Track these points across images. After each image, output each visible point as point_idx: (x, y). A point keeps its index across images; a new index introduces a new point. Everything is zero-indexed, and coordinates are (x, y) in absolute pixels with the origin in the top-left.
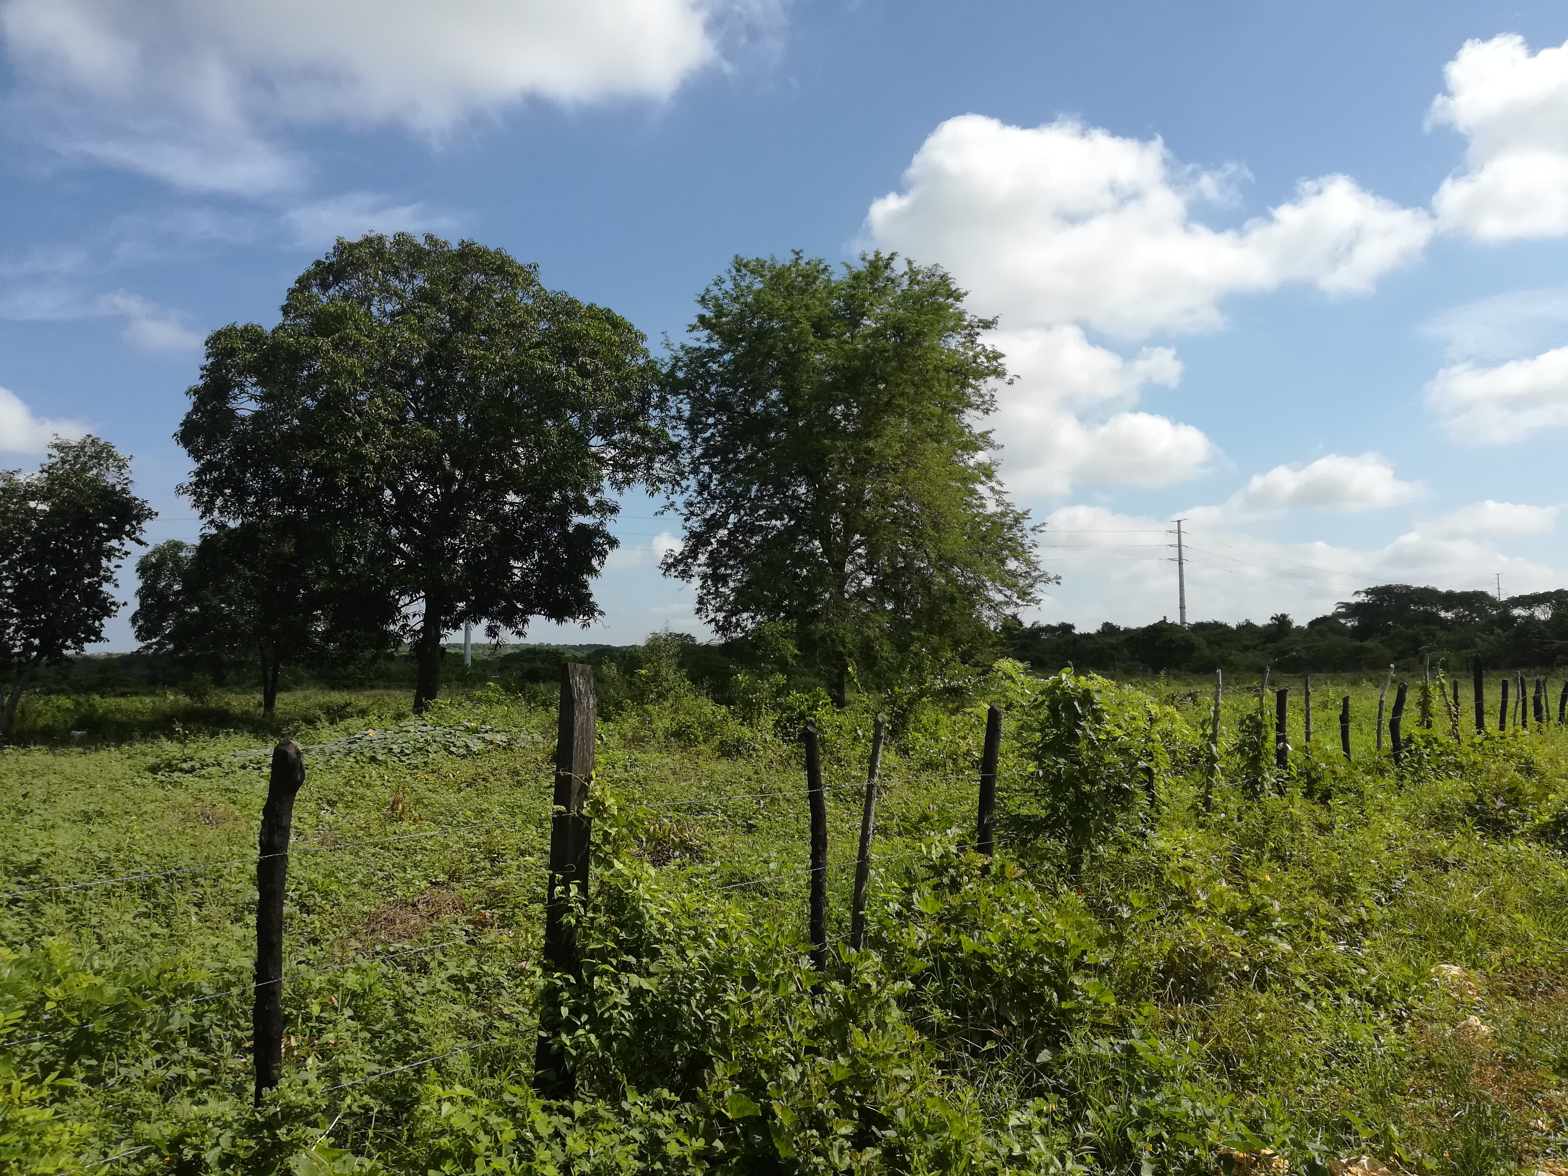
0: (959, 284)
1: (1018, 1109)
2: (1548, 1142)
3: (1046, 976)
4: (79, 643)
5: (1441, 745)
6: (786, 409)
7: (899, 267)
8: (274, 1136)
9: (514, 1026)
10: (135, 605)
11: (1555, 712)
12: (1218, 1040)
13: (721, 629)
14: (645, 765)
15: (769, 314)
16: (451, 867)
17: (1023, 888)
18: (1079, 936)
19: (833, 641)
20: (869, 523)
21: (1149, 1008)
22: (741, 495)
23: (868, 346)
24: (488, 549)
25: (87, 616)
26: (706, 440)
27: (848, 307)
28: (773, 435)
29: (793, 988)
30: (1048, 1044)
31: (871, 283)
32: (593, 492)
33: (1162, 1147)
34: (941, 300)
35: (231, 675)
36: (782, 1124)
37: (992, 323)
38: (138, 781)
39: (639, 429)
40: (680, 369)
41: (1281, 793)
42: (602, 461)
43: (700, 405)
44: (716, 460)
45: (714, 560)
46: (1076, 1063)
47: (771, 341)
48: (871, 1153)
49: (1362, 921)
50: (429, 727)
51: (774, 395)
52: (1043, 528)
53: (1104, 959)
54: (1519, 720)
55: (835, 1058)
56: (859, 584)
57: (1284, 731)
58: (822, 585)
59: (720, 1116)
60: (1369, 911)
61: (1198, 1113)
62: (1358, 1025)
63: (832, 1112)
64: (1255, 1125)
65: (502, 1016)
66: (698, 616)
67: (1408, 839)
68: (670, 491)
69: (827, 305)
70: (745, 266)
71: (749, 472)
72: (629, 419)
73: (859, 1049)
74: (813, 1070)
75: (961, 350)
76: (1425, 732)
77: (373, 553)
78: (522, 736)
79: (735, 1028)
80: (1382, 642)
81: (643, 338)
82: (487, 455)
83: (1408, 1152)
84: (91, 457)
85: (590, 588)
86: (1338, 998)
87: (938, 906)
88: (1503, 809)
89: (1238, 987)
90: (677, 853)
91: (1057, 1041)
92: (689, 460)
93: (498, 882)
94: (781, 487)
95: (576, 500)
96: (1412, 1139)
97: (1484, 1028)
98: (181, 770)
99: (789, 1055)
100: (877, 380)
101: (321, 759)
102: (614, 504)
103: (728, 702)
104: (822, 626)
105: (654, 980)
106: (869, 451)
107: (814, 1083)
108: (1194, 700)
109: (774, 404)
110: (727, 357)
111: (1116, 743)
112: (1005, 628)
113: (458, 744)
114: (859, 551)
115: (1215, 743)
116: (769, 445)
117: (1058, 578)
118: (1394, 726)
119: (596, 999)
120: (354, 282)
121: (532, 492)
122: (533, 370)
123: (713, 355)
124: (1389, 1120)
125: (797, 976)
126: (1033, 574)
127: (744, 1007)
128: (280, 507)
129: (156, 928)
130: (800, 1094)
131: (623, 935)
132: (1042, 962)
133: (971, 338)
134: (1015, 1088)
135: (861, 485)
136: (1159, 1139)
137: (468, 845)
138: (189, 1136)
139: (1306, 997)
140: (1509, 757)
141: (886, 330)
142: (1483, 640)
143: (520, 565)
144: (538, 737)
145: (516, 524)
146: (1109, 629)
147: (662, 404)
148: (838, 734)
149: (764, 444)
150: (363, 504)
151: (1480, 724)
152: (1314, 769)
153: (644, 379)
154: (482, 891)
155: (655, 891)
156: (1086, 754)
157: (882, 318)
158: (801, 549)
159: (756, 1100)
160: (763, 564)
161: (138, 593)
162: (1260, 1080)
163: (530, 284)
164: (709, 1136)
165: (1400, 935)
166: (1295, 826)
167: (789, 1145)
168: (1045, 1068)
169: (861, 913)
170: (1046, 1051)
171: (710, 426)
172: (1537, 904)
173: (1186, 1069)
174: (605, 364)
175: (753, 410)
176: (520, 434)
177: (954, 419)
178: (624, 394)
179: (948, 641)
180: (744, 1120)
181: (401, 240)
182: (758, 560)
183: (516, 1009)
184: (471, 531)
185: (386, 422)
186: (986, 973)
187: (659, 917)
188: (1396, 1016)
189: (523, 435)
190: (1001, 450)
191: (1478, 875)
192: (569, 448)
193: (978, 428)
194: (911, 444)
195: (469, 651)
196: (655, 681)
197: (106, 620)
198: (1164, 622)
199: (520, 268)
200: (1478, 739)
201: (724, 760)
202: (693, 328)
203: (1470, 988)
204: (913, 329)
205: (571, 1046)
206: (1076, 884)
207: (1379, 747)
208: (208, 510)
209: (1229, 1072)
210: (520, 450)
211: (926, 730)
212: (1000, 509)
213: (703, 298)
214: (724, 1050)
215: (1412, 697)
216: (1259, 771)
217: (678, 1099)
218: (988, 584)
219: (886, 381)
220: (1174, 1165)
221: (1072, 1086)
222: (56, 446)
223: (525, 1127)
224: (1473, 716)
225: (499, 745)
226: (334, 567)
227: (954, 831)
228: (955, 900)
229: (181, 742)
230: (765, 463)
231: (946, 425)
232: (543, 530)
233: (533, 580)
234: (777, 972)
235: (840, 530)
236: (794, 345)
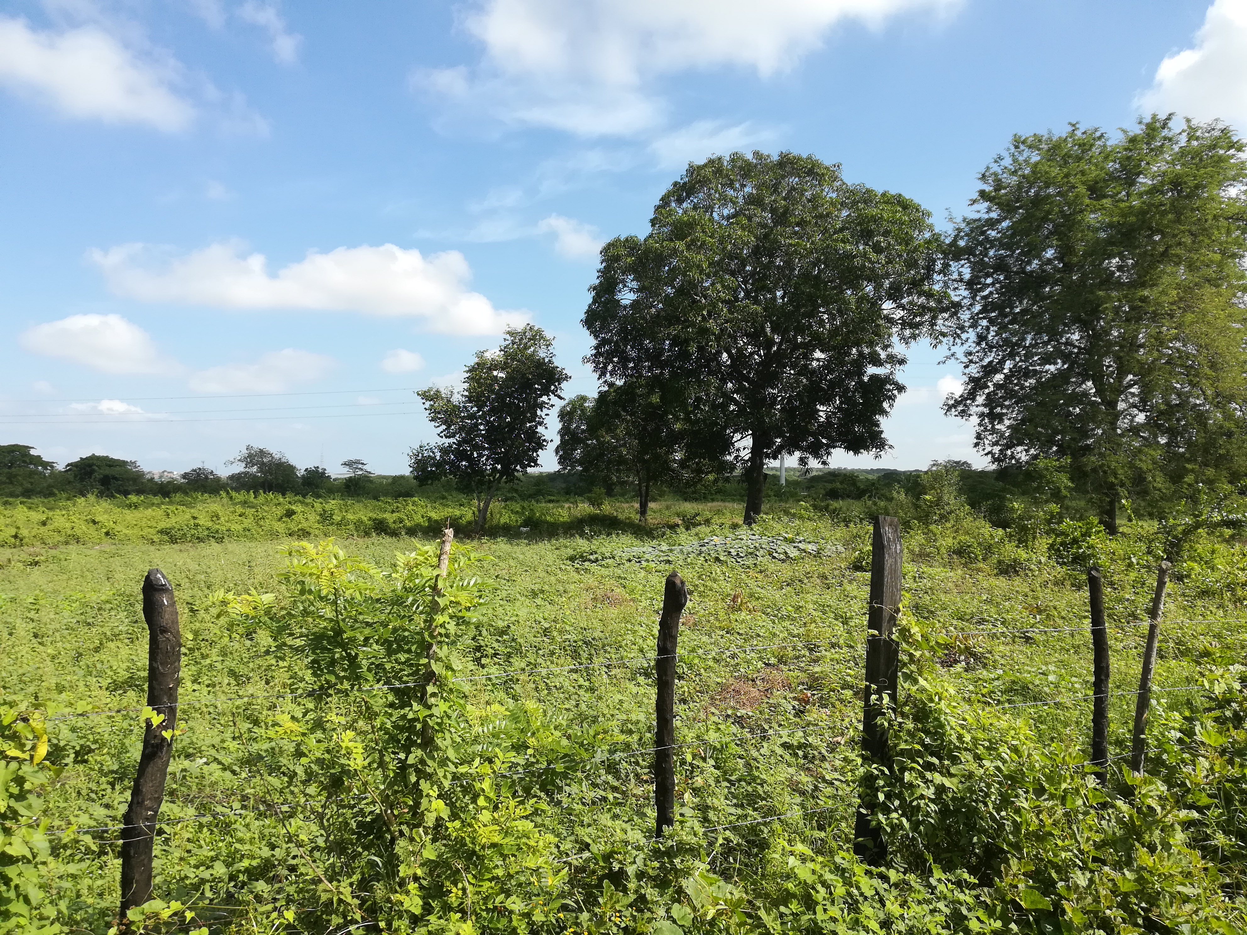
4: (524, 467)
6: (1061, 266)
7: (1177, 126)
8: (672, 863)
9: (835, 792)
10: (557, 441)
13: (997, 460)
14: (931, 578)
15: (1046, 183)
16: (779, 652)
19: (1105, 472)
20: (1143, 364)
22: (1016, 344)
23: (1144, 203)
24: (799, 396)
25: (529, 449)
26: (984, 298)
27: (1124, 168)
28: (1047, 289)
29: (1080, 802)
31: (1147, 144)
32: (885, 347)
34: (1221, 152)
35: (617, 489)
36: (1071, 921)
38: (563, 567)
39: (925, 292)
40: (962, 238)
42: (890, 321)
43: (979, 269)
44: (993, 314)
45: (990, 401)
47: (1047, 207)
50: (757, 536)
51: (1050, 253)
55: (1121, 870)
56: (1132, 421)
58: (1094, 422)
59: (1015, 904)
63: (1119, 919)
65: (826, 783)
66: (976, 449)
68: (951, 343)
69: (1102, 169)
70: (1023, 142)
71: (1025, 323)
72: (916, 285)
73: (1145, 866)
74: (1101, 879)
77: (714, 401)
78: (828, 546)
79: (1027, 830)
81: (929, 215)
82: (799, 322)
84: (530, 339)
85: (881, 426)
90: (962, 658)
92: (969, 316)
93: (816, 669)
94: (1054, 335)
95: (870, 354)
98: (589, 560)
99: (1077, 861)
100: (1153, 232)
101: (681, 557)
102: (902, 357)
103: (1004, 525)
104: (1093, 459)
105: (955, 780)
106: (1144, 299)
107: (1103, 892)
109: (1049, 261)
110: (1005, 224)
113: (779, 551)
114: (1132, 390)
116: (1043, 298)
119: (906, 789)
120: (701, 195)
121: (835, 350)
122: (837, 251)
123: (992, 223)
125: (1083, 792)
127: (1034, 813)
128: (650, 369)
129: (581, 681)
130: (1089, 899)
131: (928, 740)
135: (1136, 330)
137: (790, 634)
138: (616, 853)
141: (1163, 186)
143: (825, 409)
144: (841, 548)
145: (822, 376)
147: (945, 270)
148: (1112, 560)
149: (1039, 298)
150: (708, 366)
153: (929, 249)
154: (804, 674)
155: (954, 707)
157: (1159, 175)
158: (1073, 390)
159: (1047, 896)
160: (1037, 404)
161: (559, 432)
163: (834, 181)
164: (1006, 919)
169: (1142, 736)
171: (988, 285)
174: (896, 241)
175: (1028, 268)
176: (826, 304)
177: (1234, 264)
178: (912, 264)
180: (1037, 910)
181: (735, 158)
182: (1032, 401)
183: (836, 777)
184: (786, 382)
185: (724, 302)
187: (958, 729)
189: (828, 305)
192: (865, 312)
194: (1187, 288)
195: (784, 474)
196: (937, 505)
197: (540, 452)
199: (827, 168)
201: (1001, 578)
202: (974, 202)
204: (1192, 183)
205: (886, 825)
208: (603, 374)
210: (825, 316)
211: (1201, 559)
213: (984, 176)
214: (1017, 847)
217: (977, 882)
219: (1162, 233)
222: (509, 333)
223: (852, 885)
225: (810, 554)
226: (687, 413)
227: (1236, 668)
228: (1238, 735)
229: (588, 540)
230: (1039, 314)
231: (1226, 270)
232: (844, 380)
233: (834, 421)
234: (1064, 786)
235: (1113, 372)
236: (1069, 208)
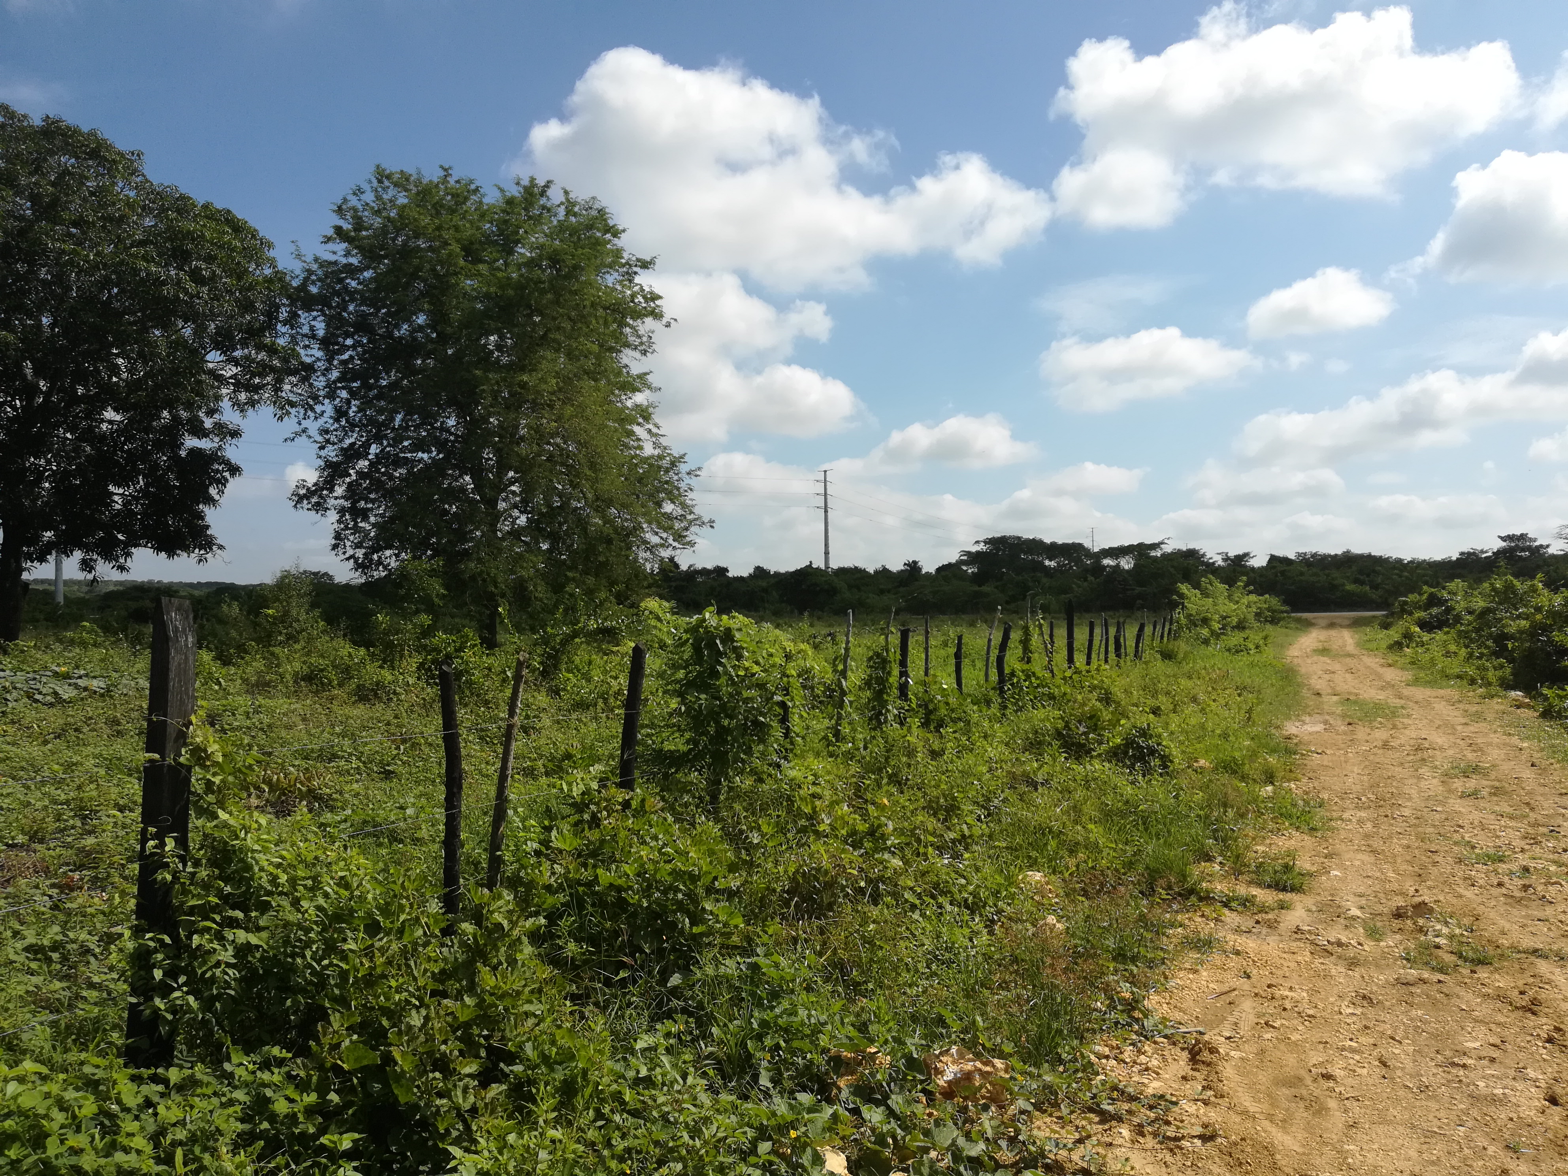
0: (618, 219)
1: (647, 1032)
2: (1104, 1020)
3: (680, 903)
5: (1038, 678)
6: (434, 335)
7: (555, 196)
9: (105, 995)
11: (1131, 650)
12: (835, 952)
13: (361, 566)
14: (271, 712)
15: (414, 232)
16: (31, 827)
17: (661, 820)
18: (711, 863)
19: (484, 580)
20: (523, 460)
21: (774, 927)
22: (383, 424)
23: (522, 276)
24: (81, 471)
26: (344, 363)
27: (501, 232)
28: (419, 362)
29: (420, 932)
30: (679, 968)
31: (525, 209)
32: (211, 413)
33: (779, 1055)
34: (599, 234)
36: (402, 1070)
37: (650, 263)
39: (265, 346)
40: (314, 283)
41: (901, 724)
42: (220, 379)
43: (335, 323)
44: (355, 384)
45: (352, 492)
46: (704, 985)
47: (416, 261)
48: (496, 1090)
49: (963, 836)
50: (8, 673)
51: (421, 319)
52: (698, 473)
53: (734, 882)
54: (1102, 656)
55: (462, 999)
56: (513, 523)
57: (906, 667)
58: (473, 523)
59: (337, 1069)
60: (970, 827)
61: (813, 1021)
62: (957, 931)
63: (456, 1053)
64: (862, 1028)
65: (92, 986)
66: (334, 553)
67: (1006, 762)
68: (301, 416)
69: (478, 228)
70: (388, 177)
71: (392, 400)
72: (253, 335)
73: (488, 988)
74: (438, 1013)
75: (619, 288)
76: (1026, 667)
78: (124, 681)
79: (355, 977)
80: (996, 587)
81: (270, 245)
82: (79, 365)
83: (990, 1039)
85: (207, 519)
86: (940, 907)
87: (577, 842)
88: (1084, 733)
89: (854, 901)
90: (304, 803)
91: (688, 965)
92: (323, 384)
93: (90, 841)
94: (428, 418)
95: (189, 421)
96: (994, 1027)
97: (1058, 925)
99: (413, 1000)
100: (532, 311)
102: (235, 428)
103: (367, 644)
104: (472, 565)
105: (264, 935)
106: (523, 385)
107: (437, 1025)
108: (833, 639)
109: (421, 328)
110: (367, 274)
111: (754, 679)
112: (662, 570)
113: (44, 691)
114: (513, 488)
115: (845, 678)
116: (414, 371)
117: (712, 521)
118: (1000, 661)
119: (196, 958)
121: (135, 410)
122: (136, 271)
123: (351, 270)
124: (977, 1012)
125: (424, 920)
126: (689, 517)
127: (366, 955)
130: (422, 1038)
131: (228, 889)
132: (677, 890)
133: (630, 277)
134: (646, 1013)
135: (515, 419)
136: (777, 1047)
139: (913, 907)
140: (1093, 688)
141: (541, 260)
142: (1079, 587)
143: (121, 491)
145: (116, 445)
146: (760, 572)
147: (292, 320)
148: (488, 675)
149: (409, 370)
151: (1071, 660)
152: (931, 701)
153: (271, 290)
154: (70, 852)
155: (266, 841)
156: (726, 690)
157: (537, 248)
158: (450, 484)
159: (374, 1048)
160: (408, 498)
162: (871, 986)
163: (132, 174)
164: (322, 1091)
165: (995, 847)
166: (911, 753)
167: (409, 1090)
168: (675, 992)
169: (499, 853)
170: (677, 975)
171: (348, 348)
172: (1107, 816)
173: (804, 980)
174: (224, 271)
175: (397, 334)
176: (121, 342)
177: (612, 358)
178: (247, 306)
179: (604, 581)
180: (362, 1069)
182: (402, 494)
183: (108, 976)
184: (59, 450)
186: (622, 903)
187: (271, 869)
188: (989, 920)
189: (124, 344)
190: (658, 393)
191: (1061, 792)
192: (180, 362)
193: (636, 369)
194: (568, 380)
195: (61, 587)
196: (282, 622)
198: (810, 565)
199: (121, 154)
200: (1068, 674)
201: (361, 706)
202: (328, 240)
203: (1050, 891)
204: (570, 262)
205: (166, 1010)
206: (714, 814)
207: (987, 680)
209: (844, 981)
210: (120, 361)
211: (578, 671)
212: (656, 452)
213: (340, 208)
214: (343, 1002)
215: (1016, 636)
216: (884, 704)
217: (290, 1055)
218: (645, 526)
219: (541, 314)
220: (788, 1070)
221: (701, 1006)
223: (110, 1099)
224: (1065, 653)
225: (95, 692)
227: (597, 768)
228: (593, 835)
230: (410, 391)
231: (604, 363)
232: (150, 453)
233: (137, 508)
234: (402, 917)
235: (493, 466)
236: (442, 268)
